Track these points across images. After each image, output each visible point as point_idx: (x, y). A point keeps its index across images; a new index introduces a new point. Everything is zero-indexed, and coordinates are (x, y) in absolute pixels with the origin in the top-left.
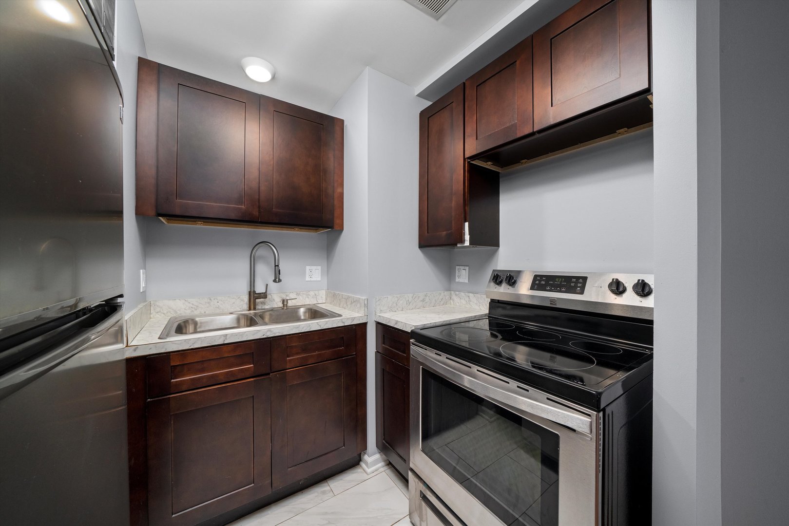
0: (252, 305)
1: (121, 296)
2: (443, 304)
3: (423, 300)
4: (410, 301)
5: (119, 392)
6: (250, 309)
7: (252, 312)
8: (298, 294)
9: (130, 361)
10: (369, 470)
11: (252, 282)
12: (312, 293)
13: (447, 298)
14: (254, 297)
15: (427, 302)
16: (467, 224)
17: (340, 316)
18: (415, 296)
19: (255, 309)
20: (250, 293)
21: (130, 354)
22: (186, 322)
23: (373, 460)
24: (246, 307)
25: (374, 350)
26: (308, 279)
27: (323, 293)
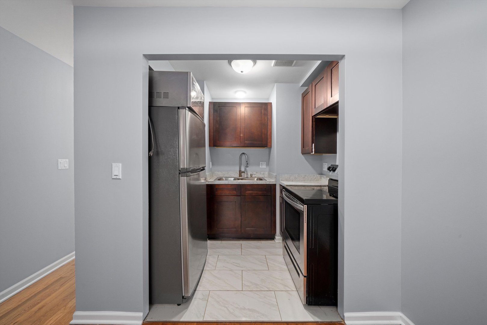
0: (240, 175)
1: (205, 167)
2: (316, 181)
3: (304, 178)
4: (296, 177)
5: (205, 192)
6: (239, 177)
7: (240, 177)
8: (257, 173)
9: (207, 185)
10: (276, 241)
11: (240, 168)
12: (262, 173)
13: (318, 178)
14: (241, 172)
15: (306, 179)
16: (313, 144)
17: (266, 180)
18: (299, 175)
19: (241, 177)
20: (239, 171)
21: (207, 183)
22: (221, 178)
23: (278, 238)
24: (238, 176)
25: (279, 195)
26: (261, 167)
27: (267, 173)
